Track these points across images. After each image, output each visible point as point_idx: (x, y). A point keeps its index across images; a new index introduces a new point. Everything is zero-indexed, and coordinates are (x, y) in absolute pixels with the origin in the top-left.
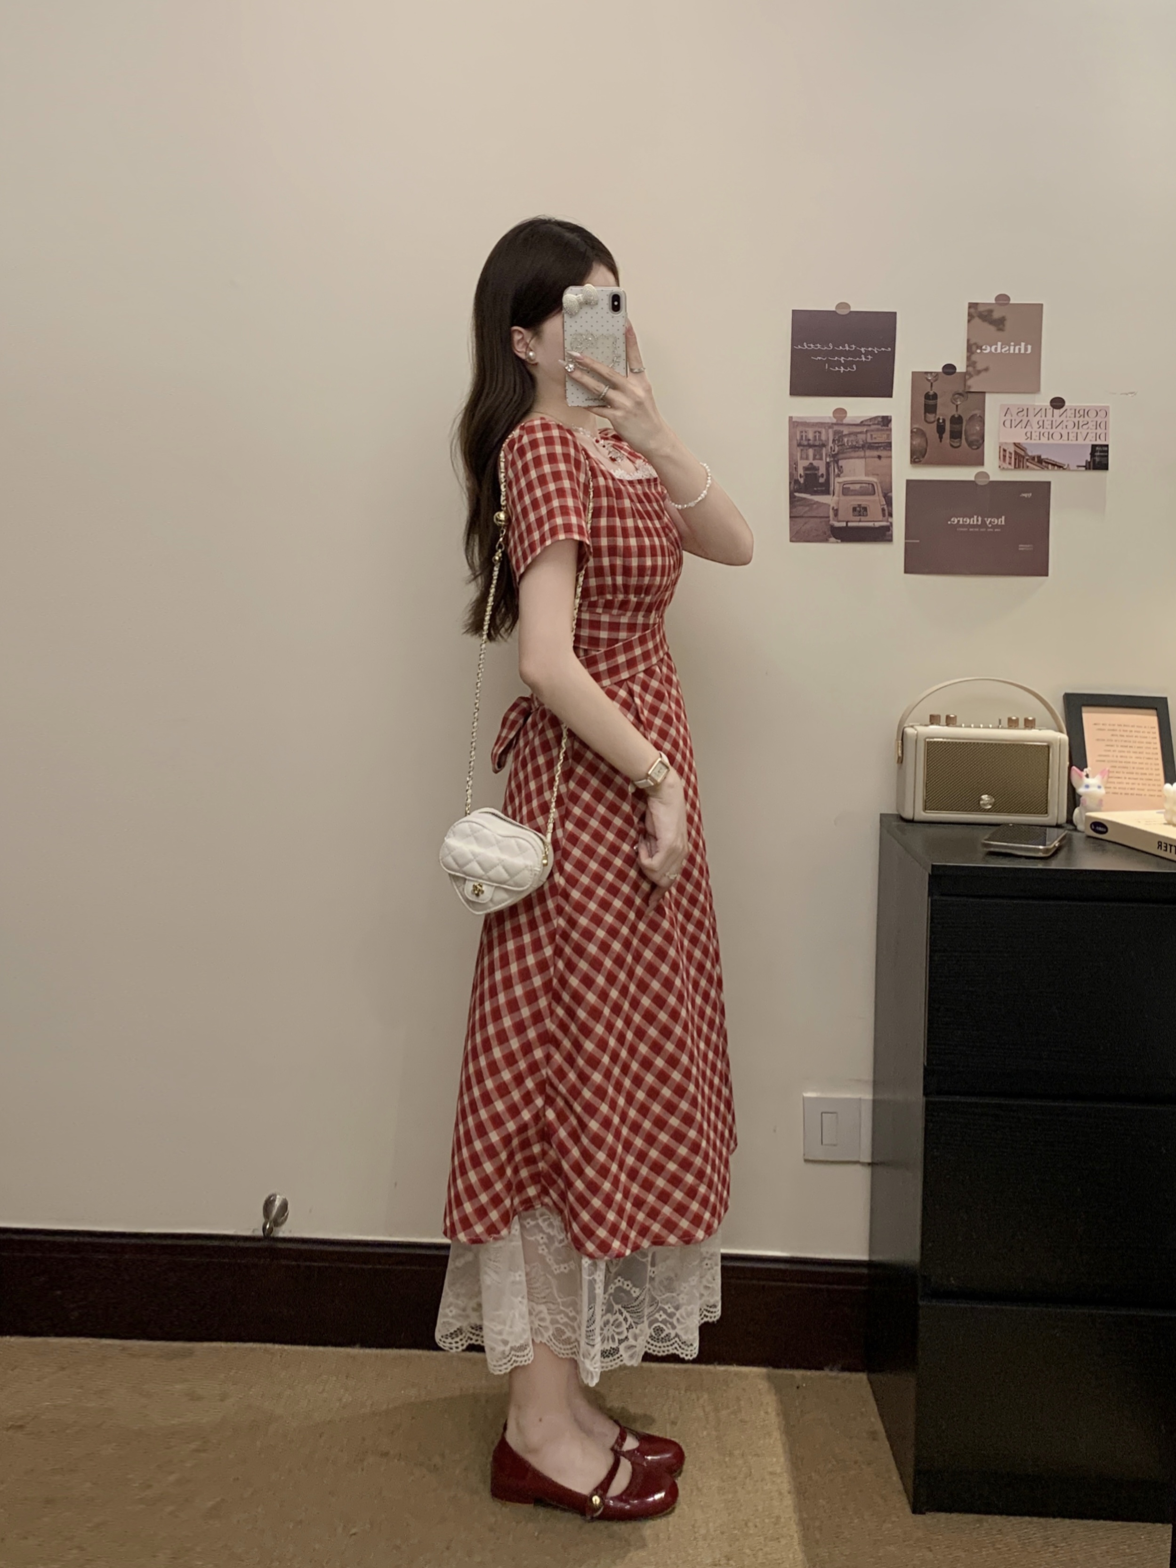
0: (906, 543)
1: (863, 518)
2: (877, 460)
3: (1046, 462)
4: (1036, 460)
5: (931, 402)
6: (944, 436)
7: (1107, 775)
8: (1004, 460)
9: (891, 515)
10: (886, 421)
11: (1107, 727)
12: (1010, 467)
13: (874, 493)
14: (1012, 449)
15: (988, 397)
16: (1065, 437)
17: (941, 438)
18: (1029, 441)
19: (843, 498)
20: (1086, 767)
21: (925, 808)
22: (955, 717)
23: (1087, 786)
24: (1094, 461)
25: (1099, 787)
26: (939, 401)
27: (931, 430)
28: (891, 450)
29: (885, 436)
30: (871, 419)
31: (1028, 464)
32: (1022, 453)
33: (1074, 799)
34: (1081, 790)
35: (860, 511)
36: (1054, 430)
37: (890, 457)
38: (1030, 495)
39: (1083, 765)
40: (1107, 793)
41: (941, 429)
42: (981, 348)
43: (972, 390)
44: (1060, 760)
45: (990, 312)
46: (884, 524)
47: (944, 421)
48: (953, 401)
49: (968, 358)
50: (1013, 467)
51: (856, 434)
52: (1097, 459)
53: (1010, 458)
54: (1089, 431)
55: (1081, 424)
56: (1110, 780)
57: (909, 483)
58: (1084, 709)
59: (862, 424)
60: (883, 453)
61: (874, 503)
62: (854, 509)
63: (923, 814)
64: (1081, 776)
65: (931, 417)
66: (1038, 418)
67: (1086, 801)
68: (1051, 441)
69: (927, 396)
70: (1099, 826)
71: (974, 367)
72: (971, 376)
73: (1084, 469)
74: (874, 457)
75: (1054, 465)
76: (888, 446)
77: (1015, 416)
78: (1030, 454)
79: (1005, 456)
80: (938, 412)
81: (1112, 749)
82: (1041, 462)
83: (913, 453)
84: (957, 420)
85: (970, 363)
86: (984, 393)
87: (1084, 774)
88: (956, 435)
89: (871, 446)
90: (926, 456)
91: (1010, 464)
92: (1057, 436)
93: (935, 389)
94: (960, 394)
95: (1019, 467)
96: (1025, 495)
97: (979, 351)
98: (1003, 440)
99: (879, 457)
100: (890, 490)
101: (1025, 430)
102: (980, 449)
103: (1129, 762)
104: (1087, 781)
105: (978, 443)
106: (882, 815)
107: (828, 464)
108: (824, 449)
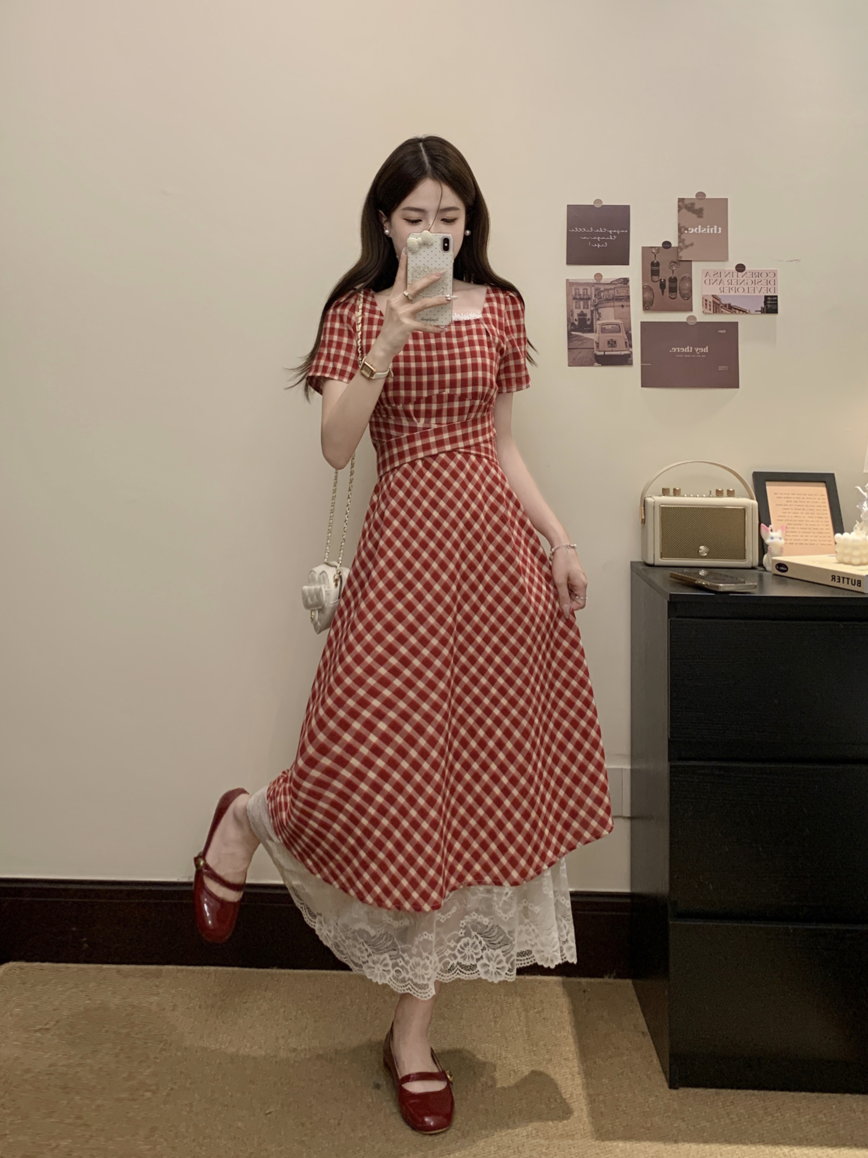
0: (642, 367)
1: (614, 349)
2: (621, 308)
3: (736, 309)
4: (728, 307)
5: (655, 267)
6: (665, 290)
7: (785, 529)
8: (706, 307)
9: (631, 346)
10: (626, 281)
11: (783, 496)
12: (710, 312)
13: (620, 332)
14: (711, 299)
15: (694, 265)
16: (746, 290)
17: (663, 292)
18: (722, 294)
19: (601, 335)
20: (770, 524)
21: (662, 557)
22: (680, 490)
23: (772, 538)
24: (767, 307)
25: (780, 538)
26: (661, 267)
27: (656, 287)
28: (629, 301)
29: (625, 291)
30: (617, 280)
31: (722, 310)
32: (718, 302)
33: (763, 549)
34: (768, 541)
35: (612, 343)
36: (739, 286)
37: (629, 306)
38: (724, 331)
39: (768, 524)
40: (786, 543)
41: (662, 286)
42: (686, 229)
43: (683, 259)
44: (752, 519)
45: (693, 204)
46: (626, 352)
47: (665, 280)
48: (670, 267)
49: (679, 237)
50: (712, 312)
51: (608, 290)
52: (769, 306)
53: (710, 305)
54: (762, 286)
55: (757, 282)
56: (788, 534)
57: (643, 324)
58: (767, 483)
59: (611, 283)
60: (625, 304)
61: (620, 338)
62: (609, 343)
63: (660, 560)
64: (767, 531)
65: (656, 278)
66: (727, 279)
67: (772, 549)
68: (737, 294)
69: (653, 264)
70: (782, 566)
71: (684, 243)
72: (681, 249)
73: (761, 312)
74: (619, 306)
75: (740, 310)
76: (628, 298)
77: (712, 277)
78: (723, 302)
79: (706, 304)
80: (660, 275)
81: (787, 511)
82: (731, 308)
83: (645, 303)
84: (673, 280)
85: (681, 240)
86: (691, 261)
87: (769, 529)
88: (673, 290)
89: (618, 299)
90: (654, 305)
91: (710, 310)
92: (741, 290)
93: (658, 259)
94: (674, 262)
95: (716, 312)
96: (721, 331)
97: (686, 232)
98: (705, 293)
99: (623, 306)
100: (630, 329)
101: (719, 286)
102: (689, 300)
103: (802, 521)
104: (772, 534)
105: (688, 296)
106: (632, 563)
107: (592, 311)
108: (589, 301)
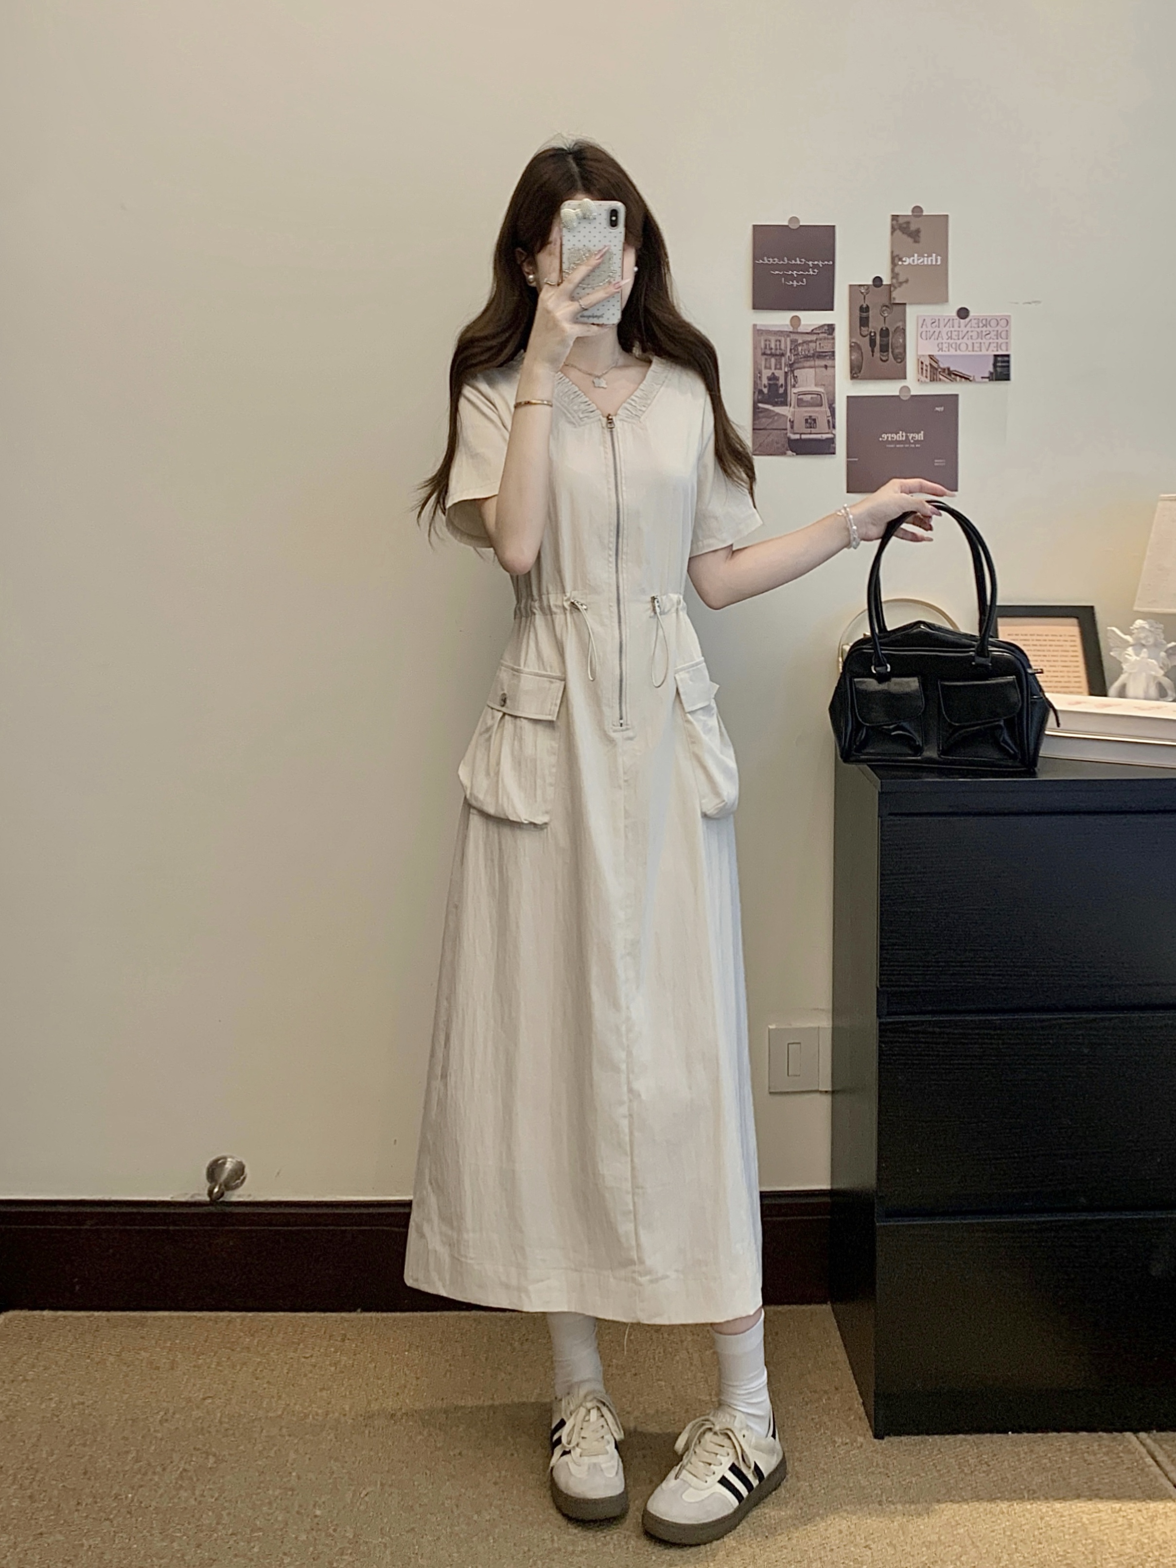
0: (847, 458)
1: (813, 430)
2: (824, 369)
3: (955, 374)
4: (947, 372)
5: (864, 315)
6: (876, 348)
8: (923, 373)
9: (834, 428)
10: (830, 330)
13: (821, 405)
14: (927, 361)
15: (909, 309)
16: (970, 348)
17: (872, 352)
18: (940, 353)
19: (797, 409)
24: (997, 372)
26: (870, 312)
27: (866, 344)
28: (834, 359)
29: (830, 345)
30: (819, 330)
31: (941, 377)
32: (936, 366)
35: (811, 422)
36: (960, 341)
37: (834, 367)
38: (943, 407)
41: (873, 342)
42: (900, 259)
43: (897, 301)
45: (908, 223)
46: (830, 436)
47: (875, 333)
48: (882, 313)
49: (893, 270)
50: (928, 380)
51: (807, 341)
52: (999, 370)
53: (927, 370)
54: (991, 341)
55: (984, 333)
57: (849, 399)
59: (812, 333)
60: (829, 363)
61: (821, 414)
62: (806, 420)
65: (865, 330)
66: (947, 329)
68: (959, 353)
69: (862, 309)
71: (897, 279)
72: (895, 288)
73: (987, 380)
74: (821, 367)
75: (960, 377)
76: (832, 354)
77: (929, 329)
78: (942, 366)
79: (922, 369)
80: (870, 325)
82: (950, 374)
83: (852, 366)
84: (885, 333)
85: (895, 275)
86: (905, 304)
88: (884, 348)
89: (820, 356)
90: (862, 371)
91: (927, 377)
92: (963, 347)
93: (868, 302)
94: (887, 306)
95: (933, 380)
96: (939, 408)
97: (900, 263)
98: (922, 352)
99: (826, 367)
100: (834, 403)
101: (937, 342)
102: (902, 363)
105: (902, 358)
107: (786, 373)
108: (783, 360)
